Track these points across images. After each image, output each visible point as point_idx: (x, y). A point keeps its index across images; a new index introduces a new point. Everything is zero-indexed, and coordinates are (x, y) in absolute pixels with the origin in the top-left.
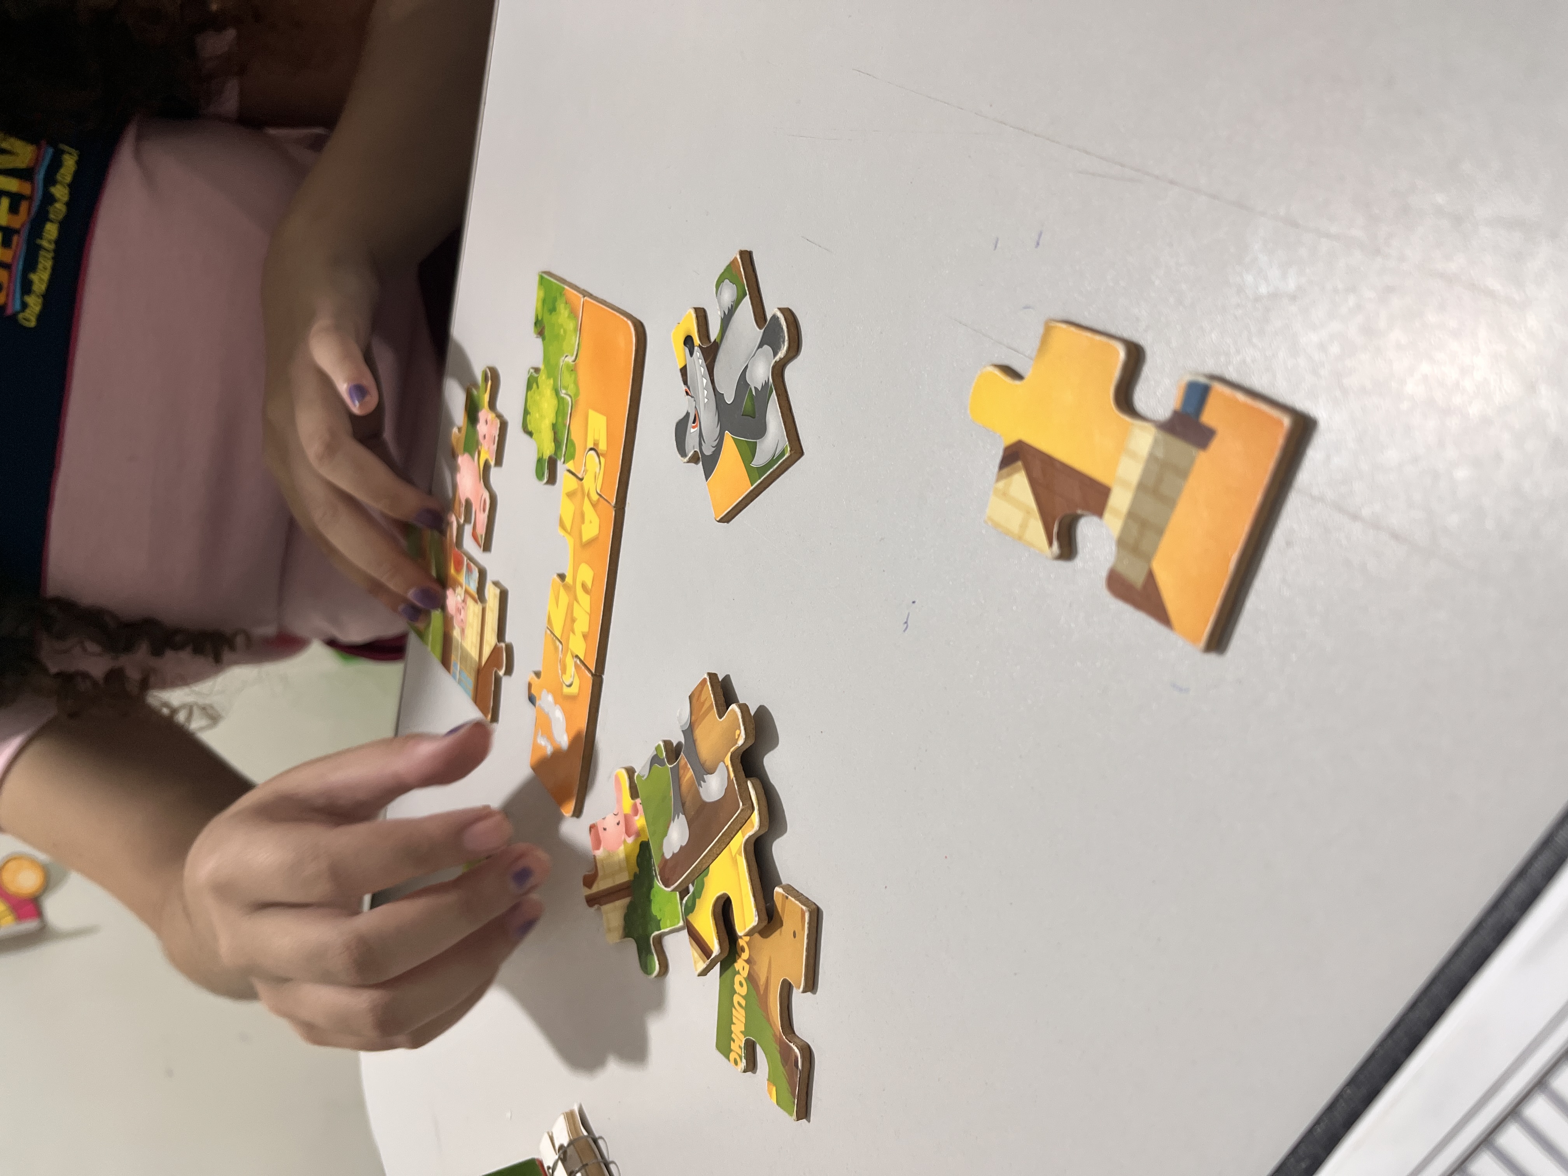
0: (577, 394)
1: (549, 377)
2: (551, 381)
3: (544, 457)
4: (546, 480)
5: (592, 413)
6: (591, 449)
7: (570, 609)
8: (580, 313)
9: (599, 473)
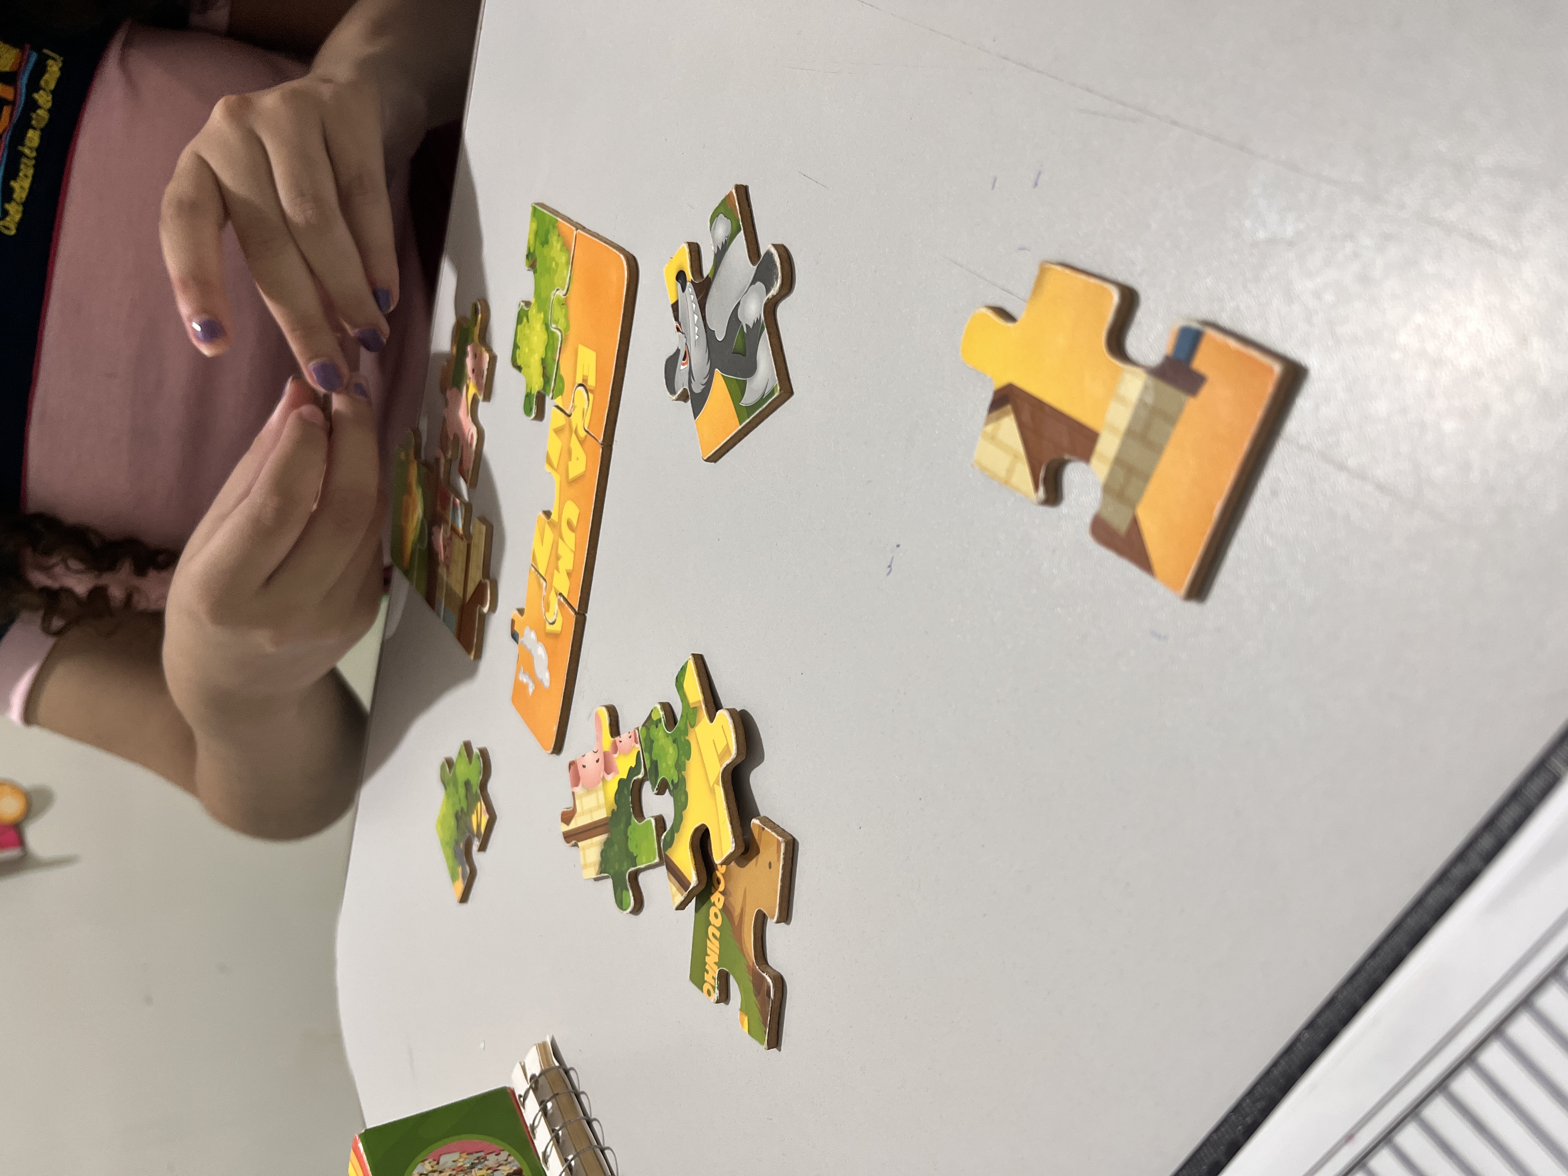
0: (567, 328)
1: (539, 311)
2: (542, 315)
3: (533, 392)
4: (533, 415)
5: (582, 349)
6: (580, 385)
7: (555, 546)
8: (572, 244)
9: (587, 409)
